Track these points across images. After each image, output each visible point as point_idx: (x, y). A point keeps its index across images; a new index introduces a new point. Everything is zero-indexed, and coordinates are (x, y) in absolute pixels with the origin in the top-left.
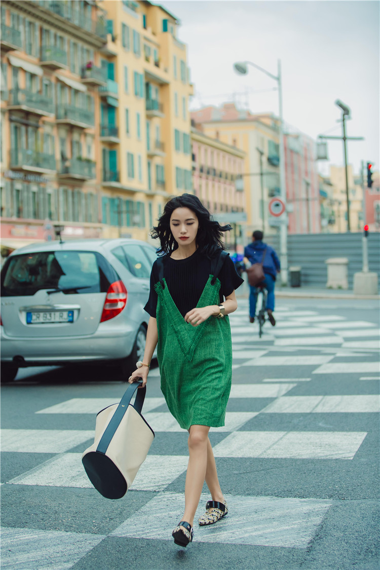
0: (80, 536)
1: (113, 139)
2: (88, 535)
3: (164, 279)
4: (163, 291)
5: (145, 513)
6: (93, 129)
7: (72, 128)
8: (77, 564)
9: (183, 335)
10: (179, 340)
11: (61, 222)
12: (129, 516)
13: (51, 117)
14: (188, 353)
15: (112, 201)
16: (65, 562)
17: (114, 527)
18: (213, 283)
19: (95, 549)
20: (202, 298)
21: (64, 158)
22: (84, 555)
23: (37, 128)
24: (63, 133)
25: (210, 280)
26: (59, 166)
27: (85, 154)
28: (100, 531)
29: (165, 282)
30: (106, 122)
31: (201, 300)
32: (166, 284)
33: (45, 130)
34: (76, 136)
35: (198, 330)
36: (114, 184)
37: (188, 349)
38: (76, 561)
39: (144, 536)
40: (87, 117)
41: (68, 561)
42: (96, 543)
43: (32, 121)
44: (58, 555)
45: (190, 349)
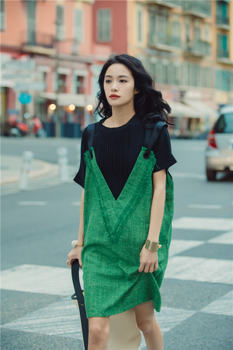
0: (177, 311)
1: (225, 27)
2: (184, 310)
3: (92, 148)
4: (92, 161)
5: (227, 298)
6: (210, 19)
7: (194, 18)
8: (173, 329)
9: (110, 212)
10: (104, 218)
11: (184, 87)
12: (215, 299)
13: (178, 9)
14: (114, 234)
15: (223, 73)
16: (164, 327)
17: (203, 306)
18: (146, 156)
19: (188, 320)
20: (134, 173)
21: (188, 40)
22: (179, 323)
23: (167, 17)
24: (188, 21)
25: (142, 152)
26: (184, 46)
27: (204, 37)
28: (193, 308)
29: (93, 152)
30: (220, 14)
31: (132, 175)
32: (94, 154)
33: (174, 18)
34: (197, 24)
35: (126, 208)
36: (225, 60)
37: (113, 229)
38: (172, 327)
39: (224, 313)
40: (206, 9)
41: (166, 327)
42: (189, 315)
43: (164, 12)
44: (161, 322)
45: (116, 229)
